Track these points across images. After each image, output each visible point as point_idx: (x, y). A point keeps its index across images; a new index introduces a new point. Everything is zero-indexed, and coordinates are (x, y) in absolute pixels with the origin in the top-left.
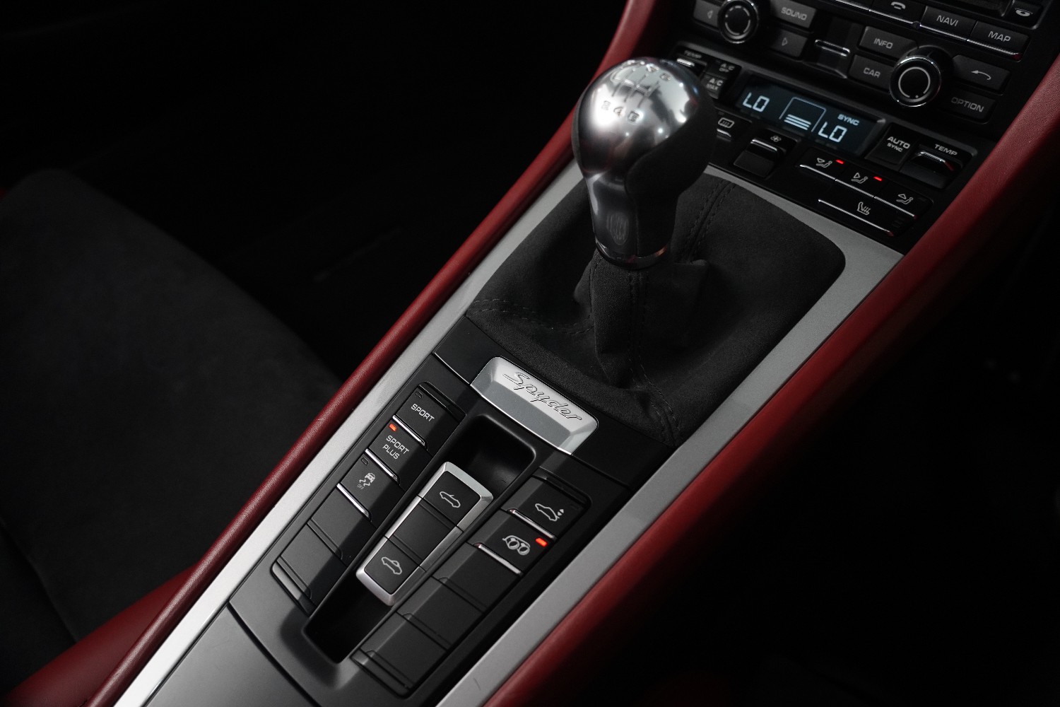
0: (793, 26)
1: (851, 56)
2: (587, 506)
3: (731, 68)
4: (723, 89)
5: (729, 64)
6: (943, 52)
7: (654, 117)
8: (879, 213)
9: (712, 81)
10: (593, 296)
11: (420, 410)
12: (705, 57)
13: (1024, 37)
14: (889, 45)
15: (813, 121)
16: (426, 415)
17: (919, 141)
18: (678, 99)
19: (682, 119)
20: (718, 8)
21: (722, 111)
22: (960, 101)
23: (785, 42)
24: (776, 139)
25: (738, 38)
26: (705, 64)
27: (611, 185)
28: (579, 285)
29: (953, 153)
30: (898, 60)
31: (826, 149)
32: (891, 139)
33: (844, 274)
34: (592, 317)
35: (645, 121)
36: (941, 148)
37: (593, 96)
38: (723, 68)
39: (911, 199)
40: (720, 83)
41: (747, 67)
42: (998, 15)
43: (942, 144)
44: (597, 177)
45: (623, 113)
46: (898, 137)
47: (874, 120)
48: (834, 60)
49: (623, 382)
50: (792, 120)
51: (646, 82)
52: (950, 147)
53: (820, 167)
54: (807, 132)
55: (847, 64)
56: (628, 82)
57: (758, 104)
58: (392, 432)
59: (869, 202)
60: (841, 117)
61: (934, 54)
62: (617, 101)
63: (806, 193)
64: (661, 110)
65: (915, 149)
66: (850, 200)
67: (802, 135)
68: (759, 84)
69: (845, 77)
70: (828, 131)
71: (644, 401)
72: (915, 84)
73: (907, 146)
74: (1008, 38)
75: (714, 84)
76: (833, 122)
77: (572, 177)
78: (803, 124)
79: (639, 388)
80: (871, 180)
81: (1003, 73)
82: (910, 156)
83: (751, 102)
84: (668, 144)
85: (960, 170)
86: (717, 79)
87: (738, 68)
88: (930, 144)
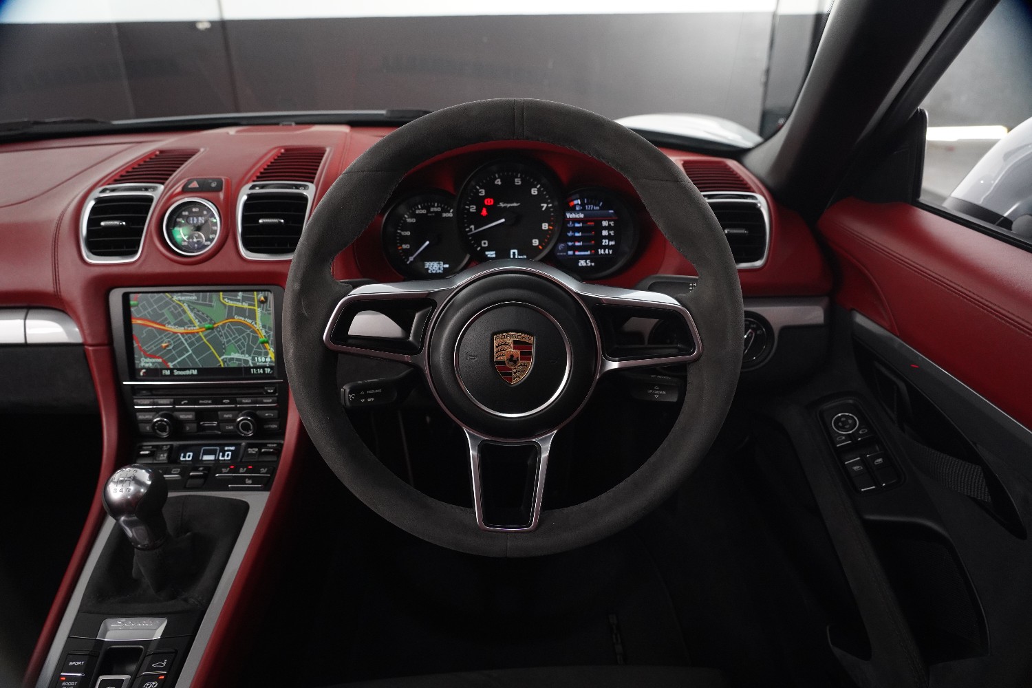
0: (188, 421)
1: (218, 424)
2: (176, 652)
3: (168, 447)
4: (169, 457)
5: (166, 445)
6: (251, 412)
7: (137, 486)
8: (255, 480)
9: (162, 455)
10: (143, 571)
11: (75, 663)
12: (153, 446)
13: (275, 398)
14: (230, 416)
15: (215, 455)
16: (79, 663)
17: (260, 446)
18: (144, 476)
19: (149, 483)
20: (150, 425)
21: (171, 466)
22: (267, 426)
23: (188, 428)
24: (201, 469)
25: (165, 435)
26: (155, 449)
27: (130, 519)
28: (133, 570)
29: (275, 445)
30: (236, 420)
31: (225, 464)
32: (249, 449)
33: (250, 509)
34: (147, 581)
35: (135, 490)
36: (270, 445)
37: (108, 489)
38: (165, 448)
39: (266, 469)
40: (166, 455)
41: (176, 443)
42: (263, 394)
43: (269, 443)
44: (123, 518)
45: (124, 490)
46: (251, 448)
47: (240, 444)
48: (212, 428)
49: (173, 597)
50: (206, 458)
51: (129, 476)
52: (273, 444)
53: (225, 473)
54: (215, 460)
55: (218, 428)
56: (121, 479)
57: (189, 456)
58: (63, 681)
59: (249, 478)
60: (226, 448)
61: (248, 415)
62: (119, 487)
63: (223, 485)
64: (139, 483)
65: (260, 450)
66: (242, 480)
67: (213, 462)
68: (185, 449)
69: (220, 433)
70: (223, 456)
71: (186, 600)
72: (246, 427)
73: (256, 450)
74: (270, 401)
75: (163, 457)
76: (224, 452)
77: (110, 523)
78: (211, 457)
79: (184, 597)
80: (248, 469)
81: (276, 412)
82: (260, 453)
83: (184, 457)
84: (147, 494)
85: (278, 451)
86: (163, 454)
87: (172, 445)
88: (264, 445)
